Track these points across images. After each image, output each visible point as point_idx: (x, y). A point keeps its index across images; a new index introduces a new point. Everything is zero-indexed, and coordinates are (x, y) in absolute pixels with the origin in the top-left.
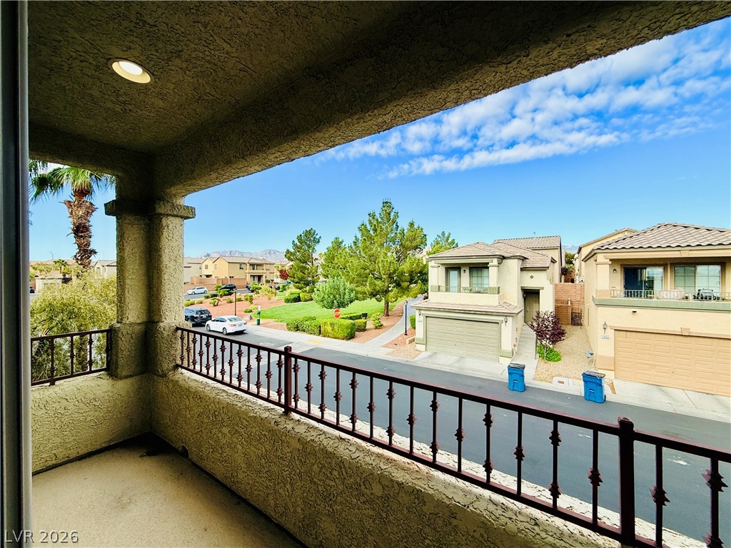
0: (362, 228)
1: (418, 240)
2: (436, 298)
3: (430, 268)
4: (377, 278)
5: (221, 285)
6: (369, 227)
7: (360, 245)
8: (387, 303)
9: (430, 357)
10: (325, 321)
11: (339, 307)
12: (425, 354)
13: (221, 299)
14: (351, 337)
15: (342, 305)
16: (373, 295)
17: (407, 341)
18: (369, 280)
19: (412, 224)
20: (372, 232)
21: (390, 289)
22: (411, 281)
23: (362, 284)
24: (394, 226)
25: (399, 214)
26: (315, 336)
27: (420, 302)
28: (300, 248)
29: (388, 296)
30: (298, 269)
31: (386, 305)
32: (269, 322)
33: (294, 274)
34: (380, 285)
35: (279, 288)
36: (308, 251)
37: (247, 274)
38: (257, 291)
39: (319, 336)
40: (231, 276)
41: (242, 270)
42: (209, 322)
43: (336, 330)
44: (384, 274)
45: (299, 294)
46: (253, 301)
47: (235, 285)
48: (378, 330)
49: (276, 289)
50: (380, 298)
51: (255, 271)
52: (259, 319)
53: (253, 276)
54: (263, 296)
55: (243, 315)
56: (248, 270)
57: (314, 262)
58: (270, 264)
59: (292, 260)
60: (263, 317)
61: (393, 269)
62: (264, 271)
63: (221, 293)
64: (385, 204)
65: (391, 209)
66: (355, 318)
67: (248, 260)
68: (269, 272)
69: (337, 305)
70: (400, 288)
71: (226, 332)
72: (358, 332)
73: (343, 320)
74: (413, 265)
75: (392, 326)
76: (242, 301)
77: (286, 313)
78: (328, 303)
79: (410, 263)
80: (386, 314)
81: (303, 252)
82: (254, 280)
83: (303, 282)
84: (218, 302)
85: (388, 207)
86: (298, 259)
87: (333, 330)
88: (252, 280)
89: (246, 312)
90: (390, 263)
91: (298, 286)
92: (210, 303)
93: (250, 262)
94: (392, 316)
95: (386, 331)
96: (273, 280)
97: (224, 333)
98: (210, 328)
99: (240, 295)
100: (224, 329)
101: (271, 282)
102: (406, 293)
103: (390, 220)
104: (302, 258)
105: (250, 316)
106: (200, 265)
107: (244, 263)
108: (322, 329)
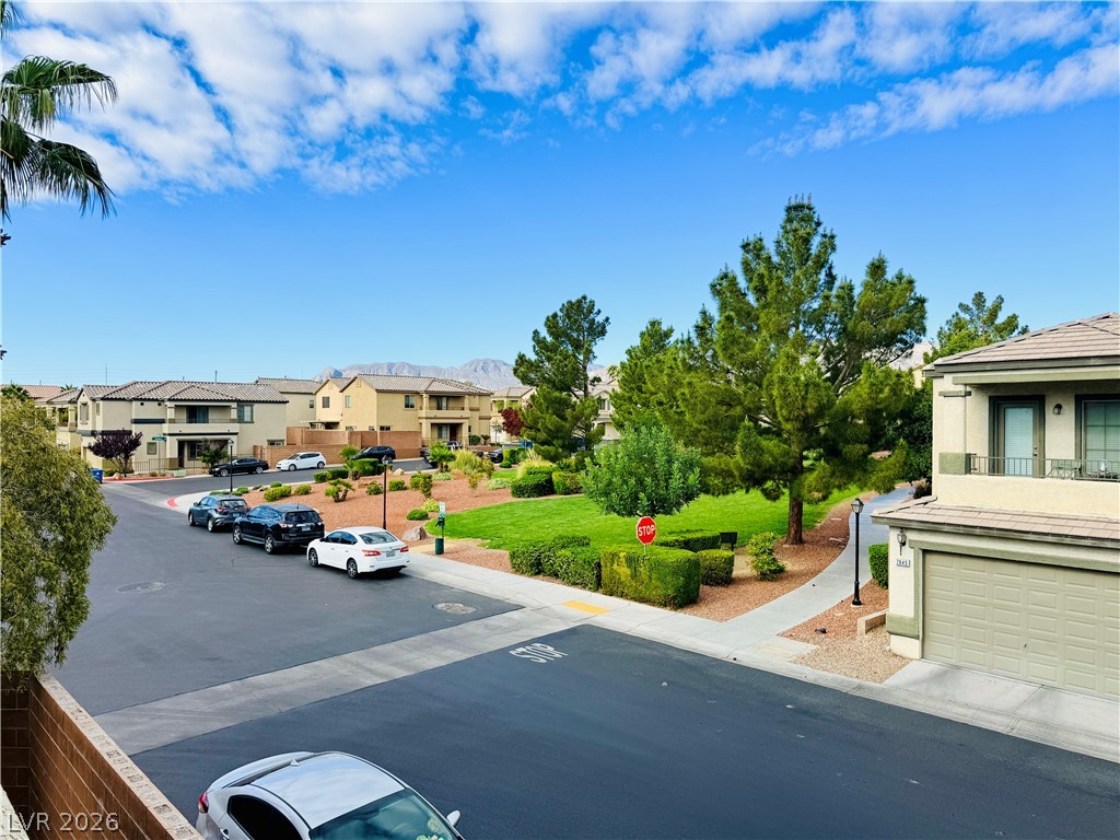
0: (724, 288)
1: (899, 316)
2: (954, 495)
3: (937, 402)
4: (767, 431)
5: (358, 448)
6: (742, 283)
7: (716, 335)
8: (797, 505)
9: (938, 677)
10: (613, 548)
11: (653, 511)
12: (922, 669)
13: (355, 484)
14: (685, 599)
15: (662, 505)
16: (753, 479)
17: (861, 624)
18: (740, 436)
19: (877, 269)
20: (751, 298)
21: (806, 463)
22: (876, 440)
23: (721, 449)
24: (822, 276)
25: (837, 242)
26: (585, 594)
27: (900, 503)
28: (552, 349)
29: (801, 485)
30: (547, 407)
31: (796, 510)
32: (468, 548)
33: (536, 421)
34: (776, 451)
35: (501, 456)
36: (574, 356)
37: (424, 421)
38: (444, 464)
39: (596, 590)
40: (385, 424)
41: (410, 412)
42: (315, 544)
43: (645, 577)
44: (787, 420)
45: (550, 473)
46: (433, 491)
47: (394, 448)
48: (769, 585)
49: (494, 460)
50: (774, 490)
51: (443, 413)
52: (440, 537)
53: (438, 427)
54: (458, 477)
55: (404, 528)
56: (424, 411)
57: (590, 387)
58: (481, 395)
59: (531, 383)
60: (454, 534)
61: (816, 405)
62: (466, 413)
63: (355, 469)
64: (793, 213)
65: (814, 225)
66: (699, 545)
67: (427, 384)
68: (477, 414)
69: (648, 506)
70: (836, 461)
71: (356, 570)
72: (708, 587)
73: (663, 550)
74: (881, 391)
75: (814, 573)
76: (405, 489)
77: (513, 524)
78: (621, 499)
79: (872, 385)
80: (795, 538)
81: (561, 361)
82: (440, 436)
83: (560, 442)
84: (346, 491)
85: (802, 220)
86: (548, 381)
87: (634, 576)
88: (436, 435)
89: (411, 518)
90: (807, 385)
91: (548, 452)
92: (327, 494)
93: (431, 389)
94: (812, 543)
95: (794, 588)
96: (487, 438)
97: (351, 573)
98: (317, 558)
99: (402, 474)
100: (351, 561)
101: (482, 440)
102: (856, 478)
103: (807, 260)
104: (556, 376)
105: (421, 530)
106: (311, 397)
107: (417, 393)
108: (605, 572)
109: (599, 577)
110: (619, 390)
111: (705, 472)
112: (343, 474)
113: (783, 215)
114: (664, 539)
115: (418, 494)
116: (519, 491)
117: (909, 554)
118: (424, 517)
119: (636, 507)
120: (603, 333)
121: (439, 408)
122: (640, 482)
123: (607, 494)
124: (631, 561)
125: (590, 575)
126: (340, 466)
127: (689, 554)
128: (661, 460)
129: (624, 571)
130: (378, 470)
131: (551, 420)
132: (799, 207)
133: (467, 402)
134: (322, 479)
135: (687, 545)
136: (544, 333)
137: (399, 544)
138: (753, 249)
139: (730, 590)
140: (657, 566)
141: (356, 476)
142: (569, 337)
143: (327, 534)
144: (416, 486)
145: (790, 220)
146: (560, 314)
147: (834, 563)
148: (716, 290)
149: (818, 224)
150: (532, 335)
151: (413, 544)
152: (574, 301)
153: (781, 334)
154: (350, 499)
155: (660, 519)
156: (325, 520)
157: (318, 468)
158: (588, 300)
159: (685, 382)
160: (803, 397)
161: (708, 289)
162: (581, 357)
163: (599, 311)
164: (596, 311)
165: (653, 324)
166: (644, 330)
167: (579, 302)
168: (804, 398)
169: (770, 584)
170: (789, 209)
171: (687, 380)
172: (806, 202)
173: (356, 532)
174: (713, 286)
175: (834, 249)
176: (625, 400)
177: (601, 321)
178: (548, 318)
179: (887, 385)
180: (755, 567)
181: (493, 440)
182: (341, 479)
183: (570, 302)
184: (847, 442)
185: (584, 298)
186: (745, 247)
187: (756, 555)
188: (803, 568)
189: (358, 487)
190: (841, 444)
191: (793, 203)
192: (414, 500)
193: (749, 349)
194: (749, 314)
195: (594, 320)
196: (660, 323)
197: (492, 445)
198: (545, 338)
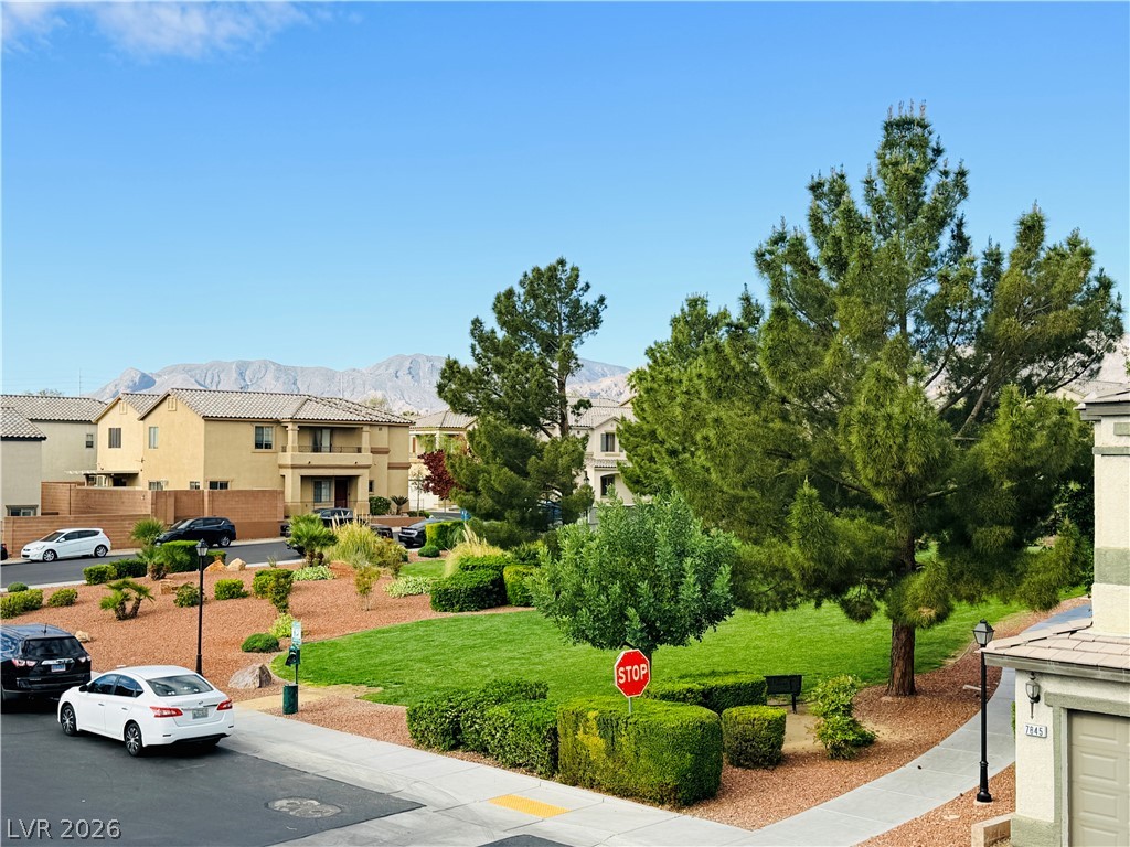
2: (1114, 616)
5: (167, 520)
8: (905, 634)
11: (654, 638)
13: (156, 587)
17: (979, 835)
28: (505, 351)
29: (902, 595)
30: (494, 453)
31: (903, 636)
32: (341, 703)
33: (474, 478)
34: (861, 537)
35: (422, 535)
36: (542, 363)
37: (288, 473)
38: (317, 550)
39: (550, 776)
40: (219, 478)
41: (263, 454)
42: (72, 695)
43: (627, 752)
44: (877, 485)
45: (499, 568)
46: (292, 600)
47: (233, 520)
48: (843, 767)
49: (410, 543)
50: (863, 604)
51: (324, 458)
52: (294, 684)
53: (314, 482)
54: (342, 573)
55: (236, 665)
56: (289, 454)
57: (571, 419)
58: (391, 425)
59: (469, 411)
60: (321, 676)
61: (921, 460)
62: (365, 458)
63: (157, 559)
64: (896, 133)
65: (930, 155)
66: (727, 698)
67: (296, 405)
68: (384, 460)
69: (642, 630)
70: (967, 554)
71: (140, 741)
72: (740, 771)
73: (663, 706)
74: (1031, 437)
75: (922, 747)
76: (245, 595)
77: (426, 660)
78: (597, 618)
79: (1014, 427)
80: (902, 685)
81: (518, 373)
82: (318, 498)
83: (516, 514)
84: (139, 600)
85: (910, 144)
86: (497, 407)
87: (612, 751)
88: (310, 497)
89: (249, 648)
90: (906, 427)
91: (495, 530)
92: (104, 606)
93: (301, 415)
94: (931, 694)
95: (886, 772)
96: (402, 502)
97: (130, 747)
98: (74, 720)
99: (242, 568)
100: (131, 726)
101: (394, 506)
102: (997, 584)
103: (916, 213)
104: (511, 399)
105: (263, 670)
106: (88, 429)
107: (278, 422)
108: (565, 744)
109: (554, 753)
110: (632, 418)
111: (741, 572)
112: (136, 570)
113: (879, 137)
114: (668, 687)
115: (266, 605)
116: (446, 599)
117: (1045, 716)
118: (272, 646)
119: (622, 632)
120: (595, 323)
121: (317, 449)
122: (630, 589)
123: (574, 610)
124: (607, 726)
125: (539, 751)
126: (131, 553)
127: (705, 713)
128: (665, 551)
129: (594, 743)
130: (198, 563)
131: (500, 476)
132: (904, 124)
133: (366, 439)
134: (98, 577)
135: (708, 698)
136: (491, 322)
137: (217, 695)
138: (829, 191)
139: (777, 776)
140: (648, 733)
141: (159, 573)
142: (533, 330)
143: (95, 676)
144: (261, 591)
145: (889, 144)
146: (520, 291)
147: (961, 729)
148: (764, 262)
149: (938, 152)
150: (470, 326)
151: (244, 695)
152: (543, 267)
153: (871, 338)
154: (146, 614)
155: (663, 652)
156: (92, 654)
157: (96, 556)
158: (568, 267)
159: (710, 416)
160: (900, 447)
161: (752, 261)
162: (556, 366)
163: (588, 286)
164: (581, 285)
165: (693, 303)
166: (678, 314)
167: (552, 270)
168: (902, 449)
169: (846, 764)
170: (888, 126)
171: (713, 415)
172: (917, 115)
173: (141, 674)
174: (759, 255)
175: (964, 194)
176: (644, 438)
177: (591, 303)
178: (498, 298)
179: (1042, 428)
180: (822, 735)
181: (413, 506)
182: (130, 579)
183: (537, 270)
184: (980, 523)
185: (562, 262)
186: (816, 188)
187: (825, 715)
188: (907, 736)
189: (159, 592)
190: (970, 526)
191: (896, 116)
192: (259, 616)
193: (812, 365)
194: (821, 302)
195: (578, 301)
196: (704, 302)
197: (412, 514)
198: (493, 332)
